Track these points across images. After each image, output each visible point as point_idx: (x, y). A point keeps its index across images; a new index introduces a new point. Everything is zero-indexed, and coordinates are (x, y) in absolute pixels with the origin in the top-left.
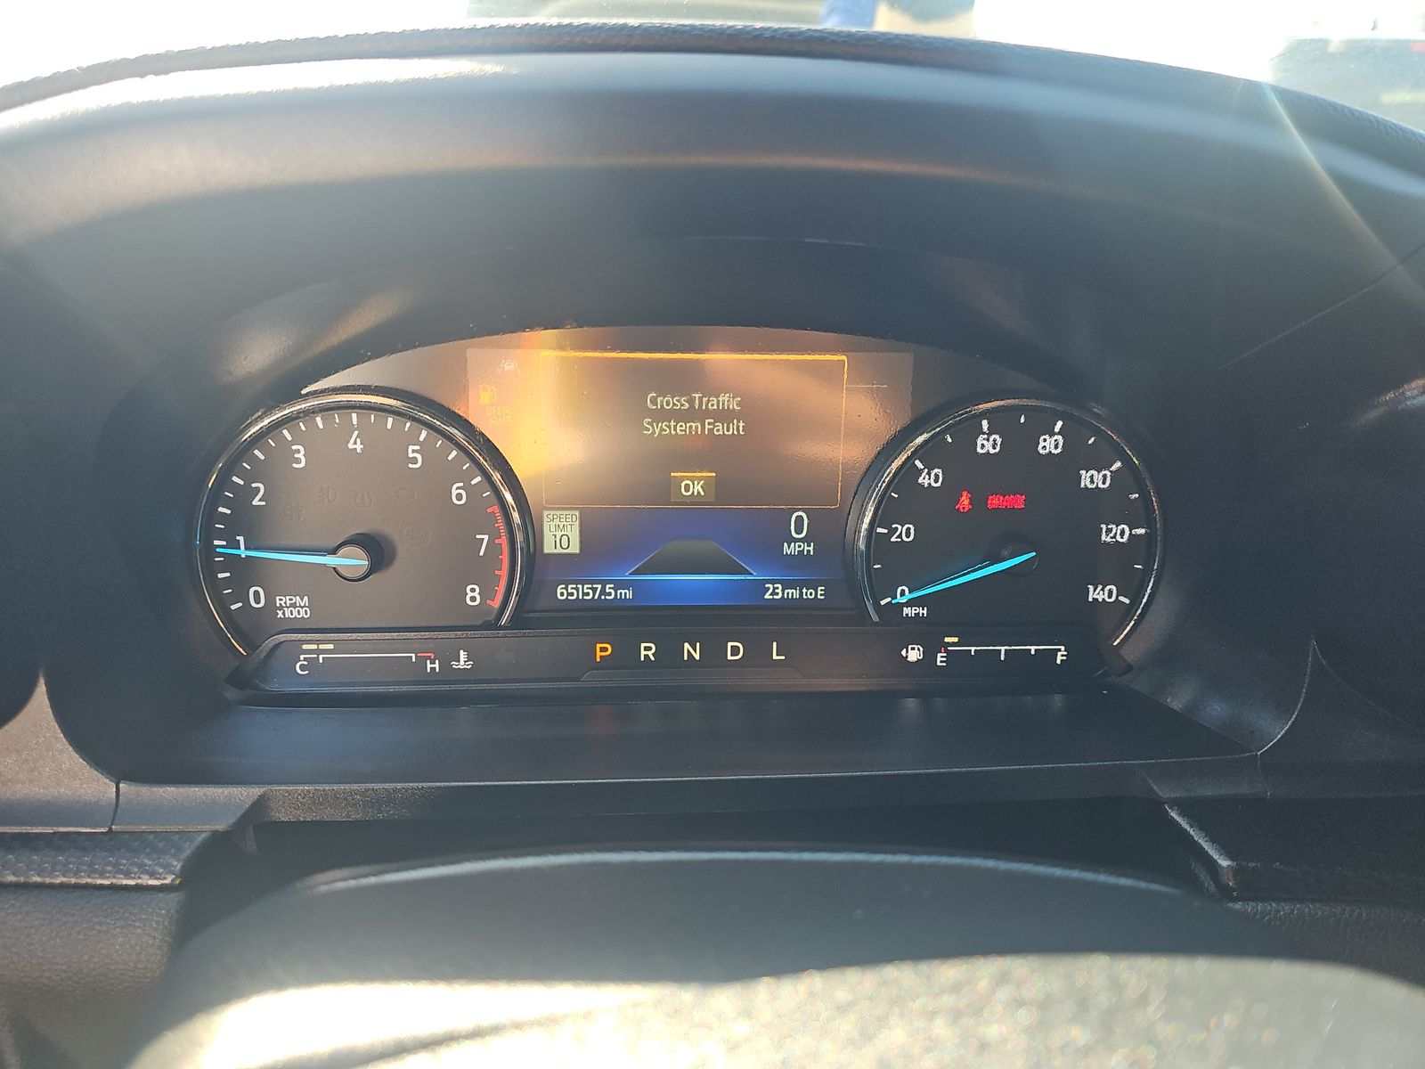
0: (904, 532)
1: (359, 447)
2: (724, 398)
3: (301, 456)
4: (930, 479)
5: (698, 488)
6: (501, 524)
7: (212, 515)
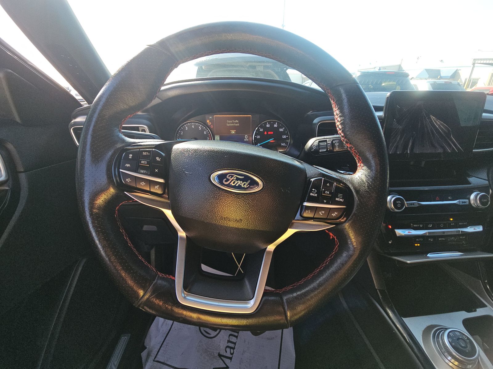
0: (258, 137)
1: (193, 127)
2: (236, 121)
3: (187, 128)
4: (261, 130)
5: (234, 132)
6: (210, 136)
7: (177, 136)
